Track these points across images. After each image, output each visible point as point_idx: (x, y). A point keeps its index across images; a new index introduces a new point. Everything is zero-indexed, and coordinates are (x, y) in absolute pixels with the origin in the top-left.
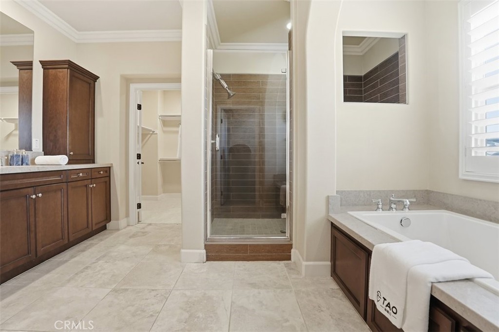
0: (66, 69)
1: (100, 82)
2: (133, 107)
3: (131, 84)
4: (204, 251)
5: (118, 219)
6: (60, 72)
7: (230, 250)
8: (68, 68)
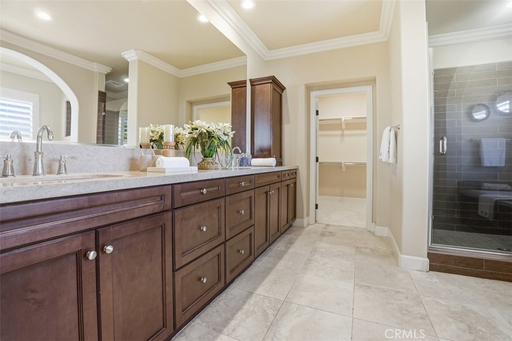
0: (270, 84)
1: (286, 92)
2: (313, 113)
3: (311, 92)
4: (427, 260)
5: (302, 218)
6: (264, 87)
7: (459, 262)
8: (271, 83)
